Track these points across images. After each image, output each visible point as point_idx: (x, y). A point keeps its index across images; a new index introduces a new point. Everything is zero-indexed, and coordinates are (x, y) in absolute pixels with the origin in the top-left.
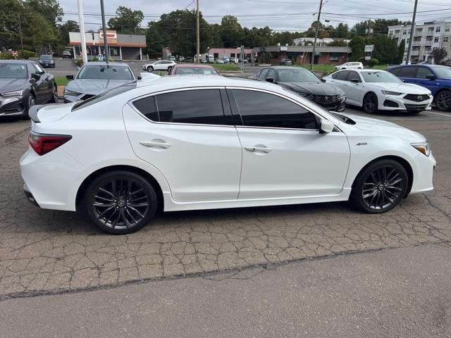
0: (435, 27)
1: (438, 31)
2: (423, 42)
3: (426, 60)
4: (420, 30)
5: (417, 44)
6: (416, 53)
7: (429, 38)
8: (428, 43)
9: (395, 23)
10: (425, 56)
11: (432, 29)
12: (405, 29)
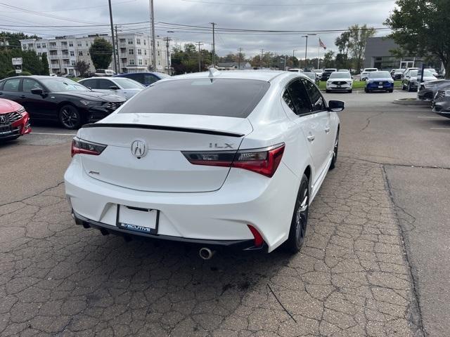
0: (67, 41)
1: (71, 45)
2: (60, 56)
3: (68, 73)
4: (54, 44)
5: (54, 57)
6: (56, 66)
7: (65, 52)
8: (65, 57)
9: (22, 36)
10: (66, 70)
11: (65, 43)
12: (37, 42)
